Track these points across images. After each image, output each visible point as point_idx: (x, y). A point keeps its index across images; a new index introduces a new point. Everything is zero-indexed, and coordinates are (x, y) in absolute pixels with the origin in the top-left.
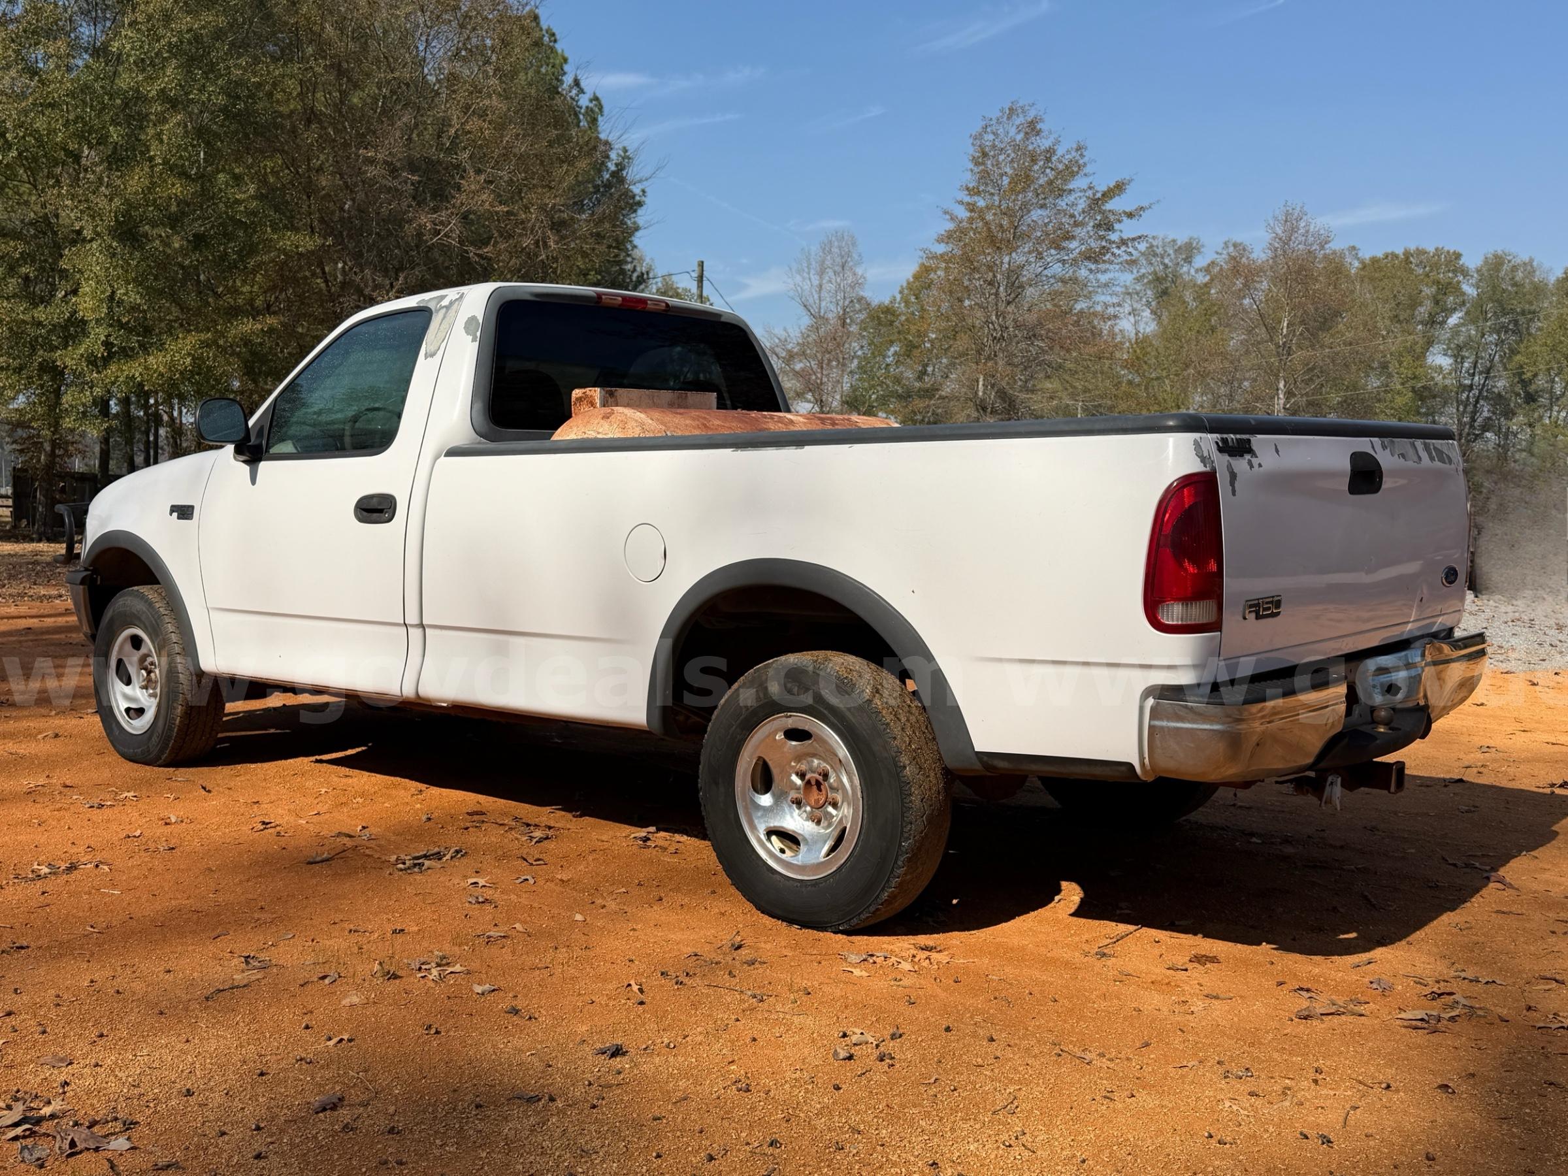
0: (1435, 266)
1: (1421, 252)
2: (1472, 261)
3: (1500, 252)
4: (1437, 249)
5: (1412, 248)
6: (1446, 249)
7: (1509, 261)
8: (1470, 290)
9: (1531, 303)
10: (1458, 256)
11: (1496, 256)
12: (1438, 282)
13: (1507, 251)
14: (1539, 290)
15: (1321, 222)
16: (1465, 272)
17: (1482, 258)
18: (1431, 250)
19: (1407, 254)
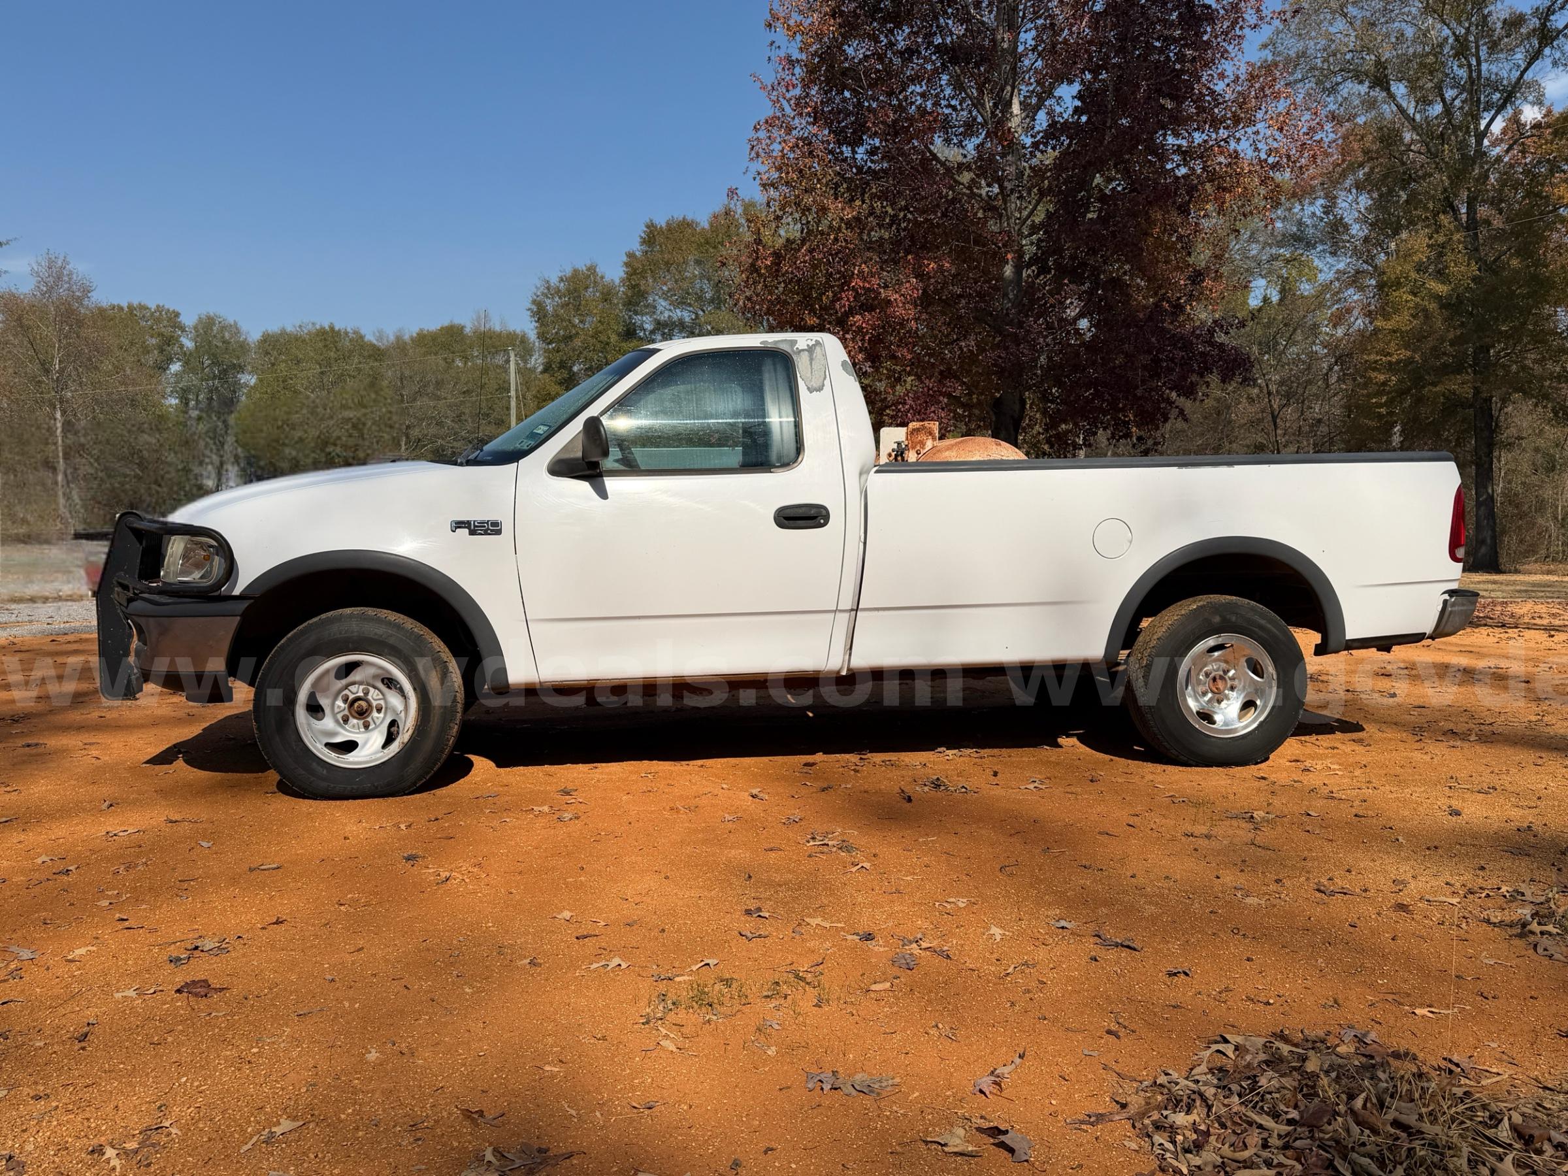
0: (158, 321)
1: (142, 307)
2: (189, 319)
3: (212, 314)
4: (158, 306)
5: (135, 303)
6: (166, 307)
7: (220, 323)
8: (188, 344)
9: (238, 358)
10: (177, 315)
11: (209, 318)
12: (163, 335)
13: (217, 314)
14: (243, 347)
15: (80, 268)
16: (183, 329)
17: (197, 317)
18: (153, 307)
19: (131, 307)
